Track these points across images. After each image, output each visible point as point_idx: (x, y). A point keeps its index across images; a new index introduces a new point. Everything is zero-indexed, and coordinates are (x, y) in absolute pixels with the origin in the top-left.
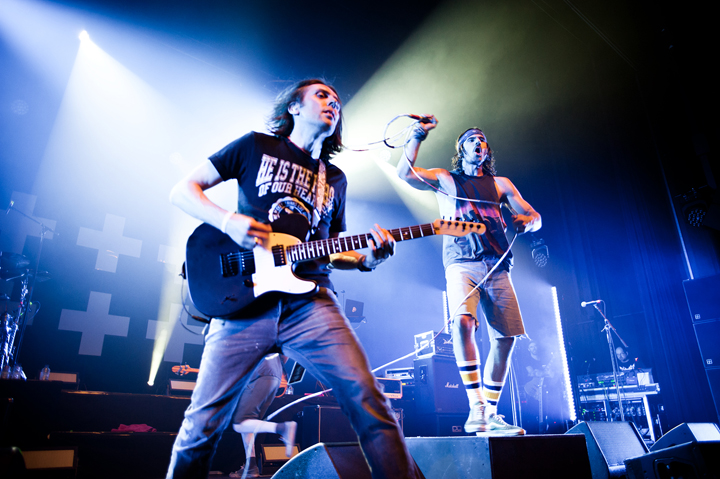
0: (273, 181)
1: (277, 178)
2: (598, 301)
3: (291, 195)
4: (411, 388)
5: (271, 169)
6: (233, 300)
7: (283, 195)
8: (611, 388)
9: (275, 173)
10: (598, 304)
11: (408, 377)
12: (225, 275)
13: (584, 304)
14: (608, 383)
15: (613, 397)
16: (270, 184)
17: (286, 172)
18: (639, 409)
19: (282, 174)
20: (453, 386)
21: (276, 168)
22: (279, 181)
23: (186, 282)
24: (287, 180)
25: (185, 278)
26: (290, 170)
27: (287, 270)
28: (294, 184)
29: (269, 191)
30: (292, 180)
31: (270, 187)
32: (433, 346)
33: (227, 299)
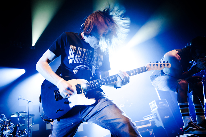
0: (74, 58)
1: (76, 56)
3: (83, 64)
5: (73, 52)
6: (61, 110)
7: (79, 64)
9: (75, 54)
11: (151, 118)
12: (56, 100)
16: (73, 59)
17: (80, 53)
19: (79, 54)
20: (167, 117)
21: (76, 51)
22: (77, 58)
23: (41, 104)
24: (81, 57)
25: (41, 102)
26: (82, 52)
27: (83, 95)
28: (84, 59)
29: (73, 62)
30: (83, 57)
31: (73, 61)
32: (156, 105)
33: (58, 111)
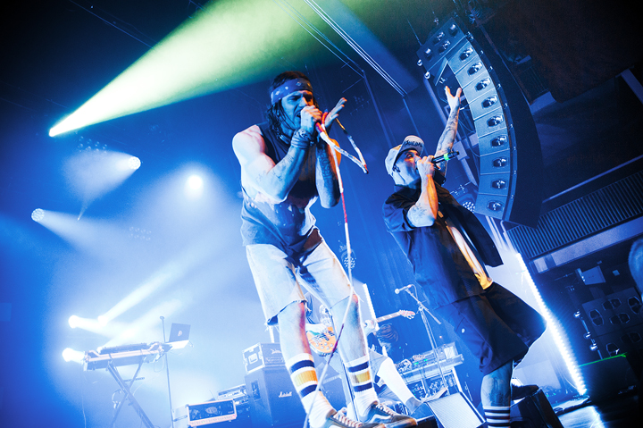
2: (409, 286)
4: (246, 406)
8: (425, 367)
10: (410, 289)
11: (241, 394)
13: (397, 291)
14: (423, 363)
15: (429, 374)
18: (450, 381)
20: (287, 395)
32: (262, 358)
